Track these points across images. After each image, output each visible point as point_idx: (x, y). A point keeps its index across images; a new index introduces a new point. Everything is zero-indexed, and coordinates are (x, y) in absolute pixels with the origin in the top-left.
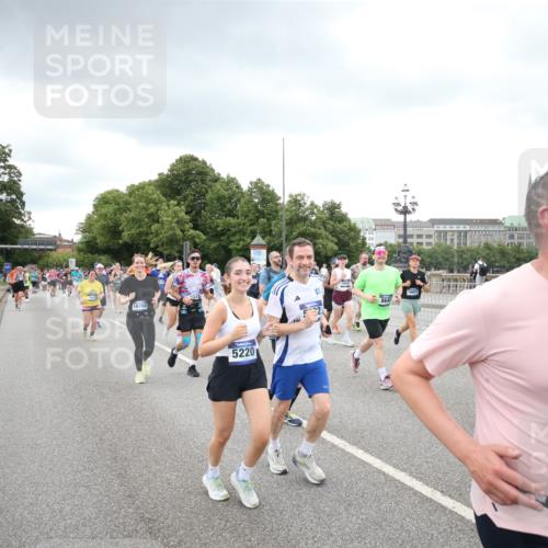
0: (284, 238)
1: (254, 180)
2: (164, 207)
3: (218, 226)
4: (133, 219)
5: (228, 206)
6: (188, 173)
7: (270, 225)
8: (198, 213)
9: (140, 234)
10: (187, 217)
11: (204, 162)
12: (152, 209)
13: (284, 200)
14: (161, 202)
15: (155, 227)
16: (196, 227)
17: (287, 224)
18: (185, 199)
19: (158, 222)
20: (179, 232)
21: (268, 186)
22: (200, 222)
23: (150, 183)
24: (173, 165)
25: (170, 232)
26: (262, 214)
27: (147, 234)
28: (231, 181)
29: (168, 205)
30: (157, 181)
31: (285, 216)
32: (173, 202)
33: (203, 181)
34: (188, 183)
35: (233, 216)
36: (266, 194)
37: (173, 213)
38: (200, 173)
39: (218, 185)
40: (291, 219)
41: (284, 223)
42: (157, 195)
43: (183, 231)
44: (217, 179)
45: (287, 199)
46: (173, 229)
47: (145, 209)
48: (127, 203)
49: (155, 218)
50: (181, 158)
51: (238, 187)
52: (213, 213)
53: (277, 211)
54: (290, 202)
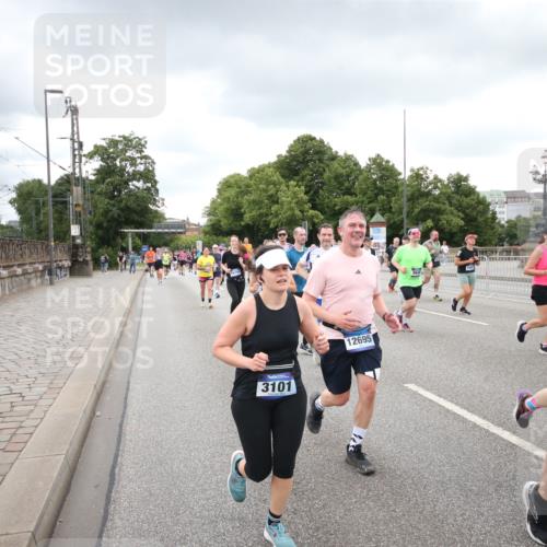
0: (404, 215)
1: (374, 156)
2: (283, 187)
3: (335, 205)
4: (254, 201)
5: (346, 184)
6: (306, 152)
7: (390, 202)
8: (316, 192)
9: (261, 215)
10: (306, 198)
11: (322, 142)
12: (272, 190)
13: (405, 174)
14: (280, 184)
15: (274, 208)
16: (314, 208)
17: (409, 200)
18: (303, 179)
19: (277, 202)
20: (297, 212)
21: (388, 162)
22: (318, 201)
23: (269, 166)
24: (292, 146)
25: (289, 213)
26: (381, 191)
27: (267, 215)
28: (348, 158)
29: (288, 186)
30: (275, 163)
31: (407, 192)
32: (292, 183)
33: (321, 161)
34: (305, 163)
35: (351, 194)
36: (384, 169)
37: (292, 193)
38: (317, 153)
39: (335, 164)
40: (412, 195)
41: (405, 199)
42: (277, 177)
43: (302, 211)
44: (334, 157)
45: (408, 173)
46: (292, 209)
47: (265, 191)
48: (248, 186)
49: (274, 200)
50: (299, 139)
51: (356, 164)
52: (331, 192)
53: (397, 187)
54: (411, 177)
